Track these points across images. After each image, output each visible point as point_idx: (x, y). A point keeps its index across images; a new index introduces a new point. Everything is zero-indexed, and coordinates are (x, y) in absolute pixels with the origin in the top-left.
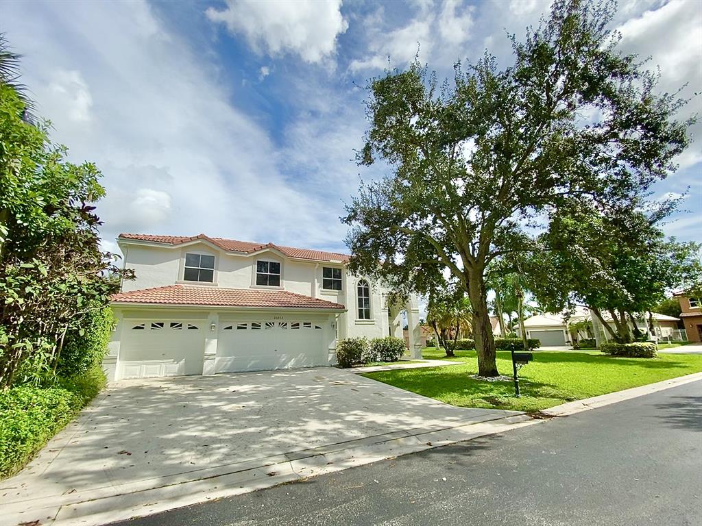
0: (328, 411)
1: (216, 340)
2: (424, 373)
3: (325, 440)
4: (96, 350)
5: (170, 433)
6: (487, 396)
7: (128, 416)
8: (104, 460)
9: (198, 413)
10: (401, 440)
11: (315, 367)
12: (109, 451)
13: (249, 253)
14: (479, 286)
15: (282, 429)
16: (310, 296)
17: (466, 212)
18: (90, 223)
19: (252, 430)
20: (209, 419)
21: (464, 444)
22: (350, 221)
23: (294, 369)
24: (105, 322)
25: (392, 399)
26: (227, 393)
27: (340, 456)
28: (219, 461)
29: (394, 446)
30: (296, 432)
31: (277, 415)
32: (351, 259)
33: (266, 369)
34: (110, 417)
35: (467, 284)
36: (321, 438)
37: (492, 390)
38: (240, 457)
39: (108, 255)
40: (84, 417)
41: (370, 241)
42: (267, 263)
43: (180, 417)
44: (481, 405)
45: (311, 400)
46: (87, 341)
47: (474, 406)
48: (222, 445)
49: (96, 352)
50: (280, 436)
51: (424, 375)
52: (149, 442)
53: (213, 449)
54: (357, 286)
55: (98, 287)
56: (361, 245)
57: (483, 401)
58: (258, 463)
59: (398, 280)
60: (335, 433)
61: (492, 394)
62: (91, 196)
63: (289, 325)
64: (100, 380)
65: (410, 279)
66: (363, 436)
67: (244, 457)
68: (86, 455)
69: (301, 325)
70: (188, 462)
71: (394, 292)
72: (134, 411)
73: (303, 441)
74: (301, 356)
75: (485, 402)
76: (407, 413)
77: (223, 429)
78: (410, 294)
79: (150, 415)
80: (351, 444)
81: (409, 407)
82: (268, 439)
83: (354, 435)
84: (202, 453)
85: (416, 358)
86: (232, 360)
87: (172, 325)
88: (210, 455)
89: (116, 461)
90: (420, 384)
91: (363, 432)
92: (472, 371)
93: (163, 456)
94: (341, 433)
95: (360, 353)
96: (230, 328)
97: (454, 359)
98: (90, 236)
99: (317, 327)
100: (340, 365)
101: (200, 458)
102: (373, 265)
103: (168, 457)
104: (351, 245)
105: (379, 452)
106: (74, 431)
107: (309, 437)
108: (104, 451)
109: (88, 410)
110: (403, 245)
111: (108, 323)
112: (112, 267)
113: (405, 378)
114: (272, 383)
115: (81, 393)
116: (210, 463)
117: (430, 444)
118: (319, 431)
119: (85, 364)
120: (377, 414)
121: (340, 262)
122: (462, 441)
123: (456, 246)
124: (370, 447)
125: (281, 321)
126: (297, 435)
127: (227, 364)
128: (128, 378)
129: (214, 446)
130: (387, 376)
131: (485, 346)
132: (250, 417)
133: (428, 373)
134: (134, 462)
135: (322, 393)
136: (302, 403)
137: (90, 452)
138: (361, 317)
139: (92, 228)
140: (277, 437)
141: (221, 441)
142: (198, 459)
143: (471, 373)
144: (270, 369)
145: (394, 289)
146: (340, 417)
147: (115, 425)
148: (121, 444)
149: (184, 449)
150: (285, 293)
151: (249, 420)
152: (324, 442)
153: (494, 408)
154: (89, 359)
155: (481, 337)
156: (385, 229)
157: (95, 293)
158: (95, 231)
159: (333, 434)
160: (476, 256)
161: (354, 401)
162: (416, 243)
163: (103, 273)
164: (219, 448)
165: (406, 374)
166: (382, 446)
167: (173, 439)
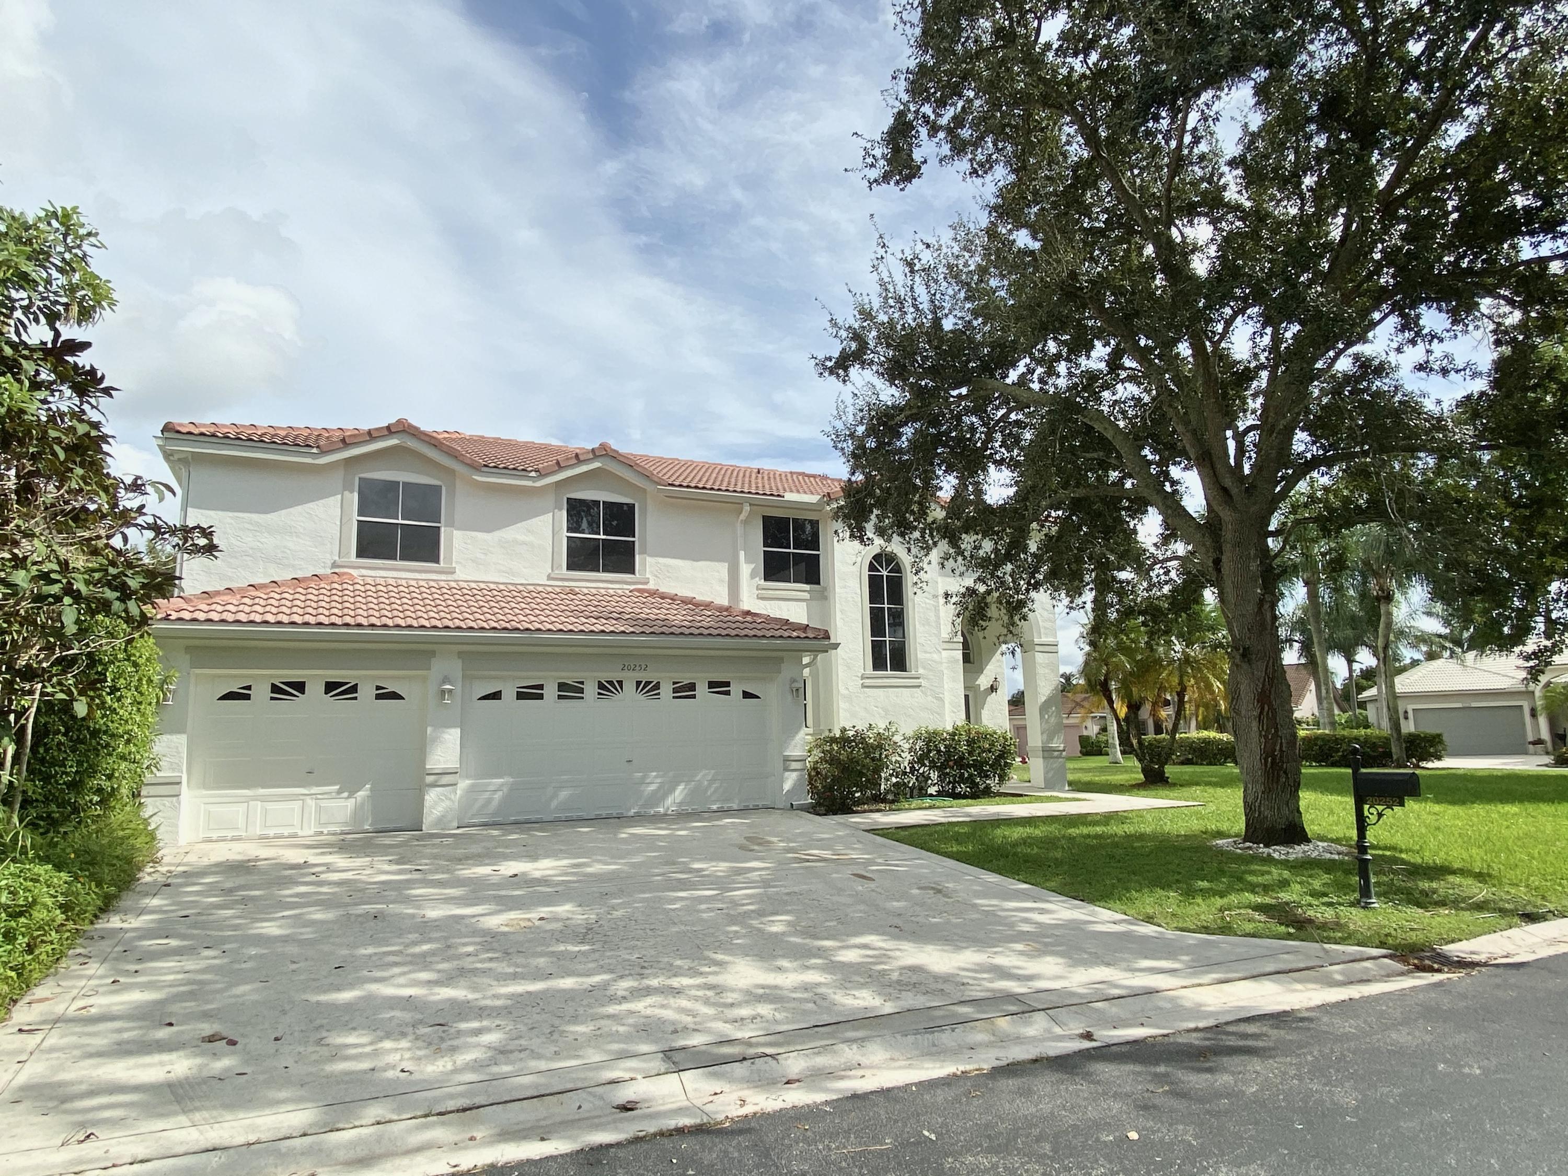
0: (783, 934)
1: (458, 731)
2: (1073, 831)
3: (778, 1016)
4: (123, 758)
5: (339, 989)
6: (1268, 900)
7: (224, 940)
8: (165, 1057)
9: (413, 936)
10: (1003, 1023)
11: (744, 811)
12: (178, 1032)
13: (541, 474)
14: (1254, 566)
15: (654, 982)
16: (726, 603)
17: (1220, 328)
18: (81, 391)
19: (568, 983)
20: (447, 951)
21: (1195, 1039)
22: (846, 369)
23: (683, 816)
24: (140, 680)
25: (975, 906)
26: (495, 880)
27: (822, 1061)
28: (476, 1066)
29: (980, 1037)
30: (694, 992)
31: (639, 943)
32: (849, 489)
33: (604, 813)
34: (174, 943)
35: (1217, 562)
36: (765, 1010)
37: (1284, 884)
38: (539, 1057)
39: (136, 487)
40: (104, 943)
41: (908, 431)
42: (597, 503)
43: (364, 945)
44: (1249, 927)
45: (734, 903)
46: (95, 733)
47: (1225, 929)
48: (485, 1023)
49: (124, 765)
50: (649, 1000)
51: (1071, 839)
52: (284, 1012)
53: (459, 1033)
54: (866, 573)
55: (115, 577)
56: (880, 445)
57: (1257, 915)
58: (590, 1074)
59: (996, 551)
60: (806, 995)
61: (1285, 896)
62: (75, 309)
63: (666, 690)
64: (139, 842)
65: (1033, 547)
66: (889, 1008)
67: (551, 1059)
68: (119, 1044)
69: (702, 689)
70: (394, 1067)
71: (982, 588)
72: (236, 927)
73: (715, 1018)
74: (703, 776)
75: (1263, 918)
76: (1019, 947)
77: (486, 981)
78: (1033, 594)
79: (284, 939)
80: (855, 1029)
81: (1026, 928)
82: (612, 1009)
83: (861, 1003)
84: (430, 1044)
85: (1049, 786)
86: (505, 789)
87: (330, 687)
88: (454, 1049)
89: (198, 1061)
90: (1058, 863)
91: (888, 998)
92: (1224, 827)
93: (324, 1051)
94: (824, 998)
95: (877, 771)
96: (496, 696)
97: (1165, 792)
98: (82, 429)
99: (747, 695)
100: (818, 804)
101: (426, 1057)
102: (915, 508)
103: (337, 1054)
104: (849, 446)
105: (937, 1053)
106: (80, 977)
107: (732, 1005)
108: (163, 1033)
109: (114, 922)
110: (1012, 441)
111: (150, 681)
112: (150, 520)
113: (1015, 845)
114: (616, 856)
115: (92, 877)
116: (456, 1071)
117: (1088, 1036)
118: (761, 991)
119: (96, 798)
120: (930, 948)
121: (814, 499)
122: (1189, 1031)
123: (1185, 441)
124: (911, 1038)
125: (644, 677)
126: (696, 999)
127: (489, 801)
128: (215, 835)
129: (464, 1026)
130: (958, 839)
131: (1268, 753)
132: (562, 948)
133: (1085, 830)
134: (246, 1062)
135: (766, 883)
136: (710, 910)
137: (126, 1035)
138: (878, 663)
139: (86, 407)
140: (640, 1006)
141: (481, 1012)
142: (419, 1059)
143: (1220, 834)
144: (614, 812)
145: (980, 580)
146: (820, 952)
147: (190, 964)
148: (206, 1016)
149: (380, 1033)
150: (653, 593)
151: (559, 956)
152: (776, 1022)
153: (1289, 936)
154: (106, 784)
155: (1255, 725)
156: (955, 393)
157: (110, 594)
158: (94, 416)
159: (801, 1000)
160: (1247, 470)
161: (862, 907)
162: (1053, 432)
163: (125, 539)
164: (478, 1032)
165: (1017, 833)
166: (946, 1038)
167: (348, 1007)
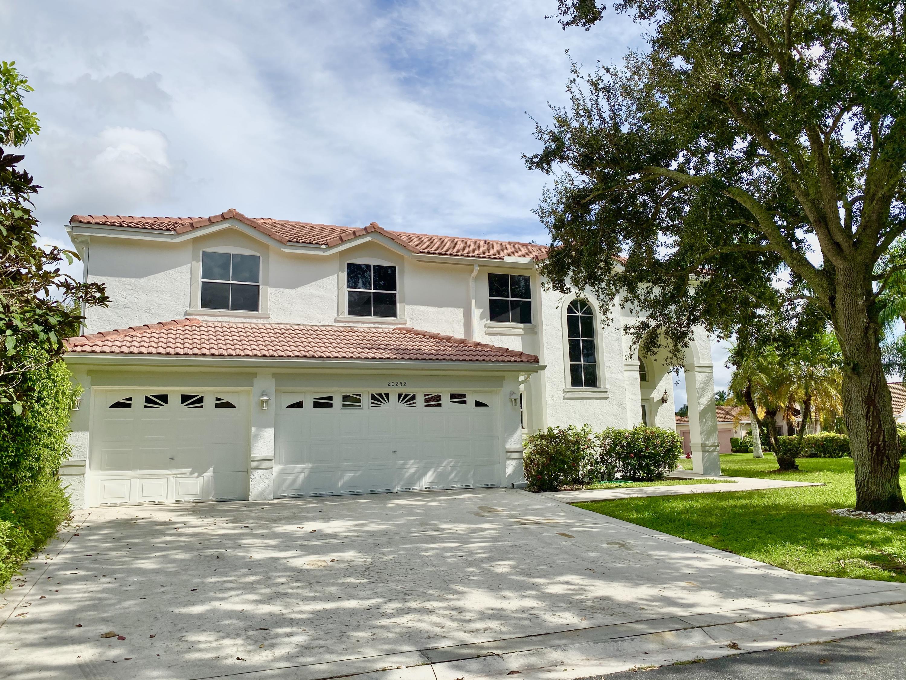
0: (507, 574)
1: (273, 429)
2: (725, 504)
3: (503, 629)
4: (47, 447)
5: (193, 604)
6: (874, 552)
7: (115, 572)
8: (77, 647)
9: (244, 571)
10: (670, 637)
11: (478, 489)
12: (84, 631)
13: (329, 246)
14: (861, 302)
15: (413, 605)
16: (462, 337)
17: (830, 121)
18: (17, 189)
19: (352, 604)
20: (267, 581)
21: (816, 650)
22: (548, 163)
23: (434, 492)
24: (57, 392)
25: (649, 556)
26: (300, 534)
27: (533, 660)
28: (288, 658)
29: (652, 646)
30: (442, 612)
31: (402, 578)
32: (552, 252)
33: (376, 490)
34: (82, 573)
35: (832, 299)
36: (494, 624)
37: (887, 541)
38: (332, 652)
39: (54, 256)
40: (34, 573)
41: (596, 208)
42: (368, 267)
43: (211, 576)
44: (859, 572)
45: (472, 553)
46: (28, 429)
47: (841, 573)
48: (295, 629)
49: (47, 451)
50: (410, 617)
51: (723, 509)
52: (156, 619)
53: (277, 636)
54: (565, 315)
55: (41, 316)
56: (575, 218)
57: (866, 564)
58: (369, 665)
59: (663, 295)
60: (523, 615)
61: (887, 549)
62: (12, 134)
63: (420, 400)
64: (58, 505)
65: (692, 292)
66: (584, 624)
67: (341, 654)
68: (45, 638)
69: (446, 400)
70: (232, 656)
71: (653, 323)
72: (123, 563)
73: (458, 630)
74: (447, 464)
75: (870, 565)
76: (683, 584)
77: (294, 601)
78: (692, 327)
79: (156, 572)
80: (560, 638)
81: (688, 571)
82: (384, 622)
83: (565, 621)
84: (257, 641)
85: (707, 471)
86: (307, 472)
87: (185, 398)
88: (273, 646)
89: (99, 650)
90: (713, 526)
91: (584, 617)
92: (841, 500)
93: (184, 646)
94: (537, 617)
95: (576, 460)
96: (299, 405)
97: (795, 476)
98: (18, 214)
99: (478, 404)
100: (532, 484)
101: (254, 651)
102: (602, 264)
103: (192, 647)
104: (552, 220)
105: (620, 656)
106: (19, 595)
107: (470, 621)
108: (75, 632)
109: (41, 559)
110: (675, 212)
111: (64, 393)
112: (63, 281)
113: (680, 513)
114: (386, 518)
115: (26, 526)
116: (275, 660)
117: (734, 646)
118: (490, 612)
119: (29, 474)
120: (615, 584)
121: (525, 260)
122: (811, 644)
123: (806, 209)
124: (601, 645)
125: (404, 391)
126: (444, 616)
127: (295, 480)
128: (109, 502)
129: (280, 631)
130: (637, 509)
131: (873, 443)
132: (347, 580)
133: (734, 503)
134: (131, 652)
135: (495, 539)
136: (454, 557)
137: (50, 633)
138: (576, 381)
139: (21, 199)
140: (405, 621)
141: (292, 622)
142: (250, 651)
143: (838, 505)
144: (384, 489)
145: (651, 317)
146: (533, 587)
147: (93, 587)
148: (105, 621)
149: (221, 634)
150: (409, 331)
151: (345, 586)
152: (502, 633)
153: (891, 579)
154: (35, 465)
155: (863, 421)
156: (630, 178)
157: (37, 328)
158: (26, 205)
159: (520, 619)
160: (854, 229)
161: (565, 556)
162: (704, 204)
163: (47, 292)
164: (289, 635)
165: (681, 505)
166: (626, 645)
167: (200, 616)
